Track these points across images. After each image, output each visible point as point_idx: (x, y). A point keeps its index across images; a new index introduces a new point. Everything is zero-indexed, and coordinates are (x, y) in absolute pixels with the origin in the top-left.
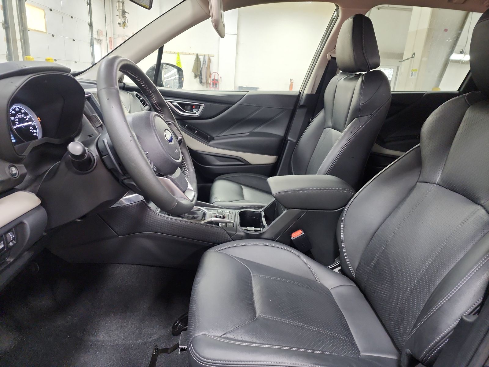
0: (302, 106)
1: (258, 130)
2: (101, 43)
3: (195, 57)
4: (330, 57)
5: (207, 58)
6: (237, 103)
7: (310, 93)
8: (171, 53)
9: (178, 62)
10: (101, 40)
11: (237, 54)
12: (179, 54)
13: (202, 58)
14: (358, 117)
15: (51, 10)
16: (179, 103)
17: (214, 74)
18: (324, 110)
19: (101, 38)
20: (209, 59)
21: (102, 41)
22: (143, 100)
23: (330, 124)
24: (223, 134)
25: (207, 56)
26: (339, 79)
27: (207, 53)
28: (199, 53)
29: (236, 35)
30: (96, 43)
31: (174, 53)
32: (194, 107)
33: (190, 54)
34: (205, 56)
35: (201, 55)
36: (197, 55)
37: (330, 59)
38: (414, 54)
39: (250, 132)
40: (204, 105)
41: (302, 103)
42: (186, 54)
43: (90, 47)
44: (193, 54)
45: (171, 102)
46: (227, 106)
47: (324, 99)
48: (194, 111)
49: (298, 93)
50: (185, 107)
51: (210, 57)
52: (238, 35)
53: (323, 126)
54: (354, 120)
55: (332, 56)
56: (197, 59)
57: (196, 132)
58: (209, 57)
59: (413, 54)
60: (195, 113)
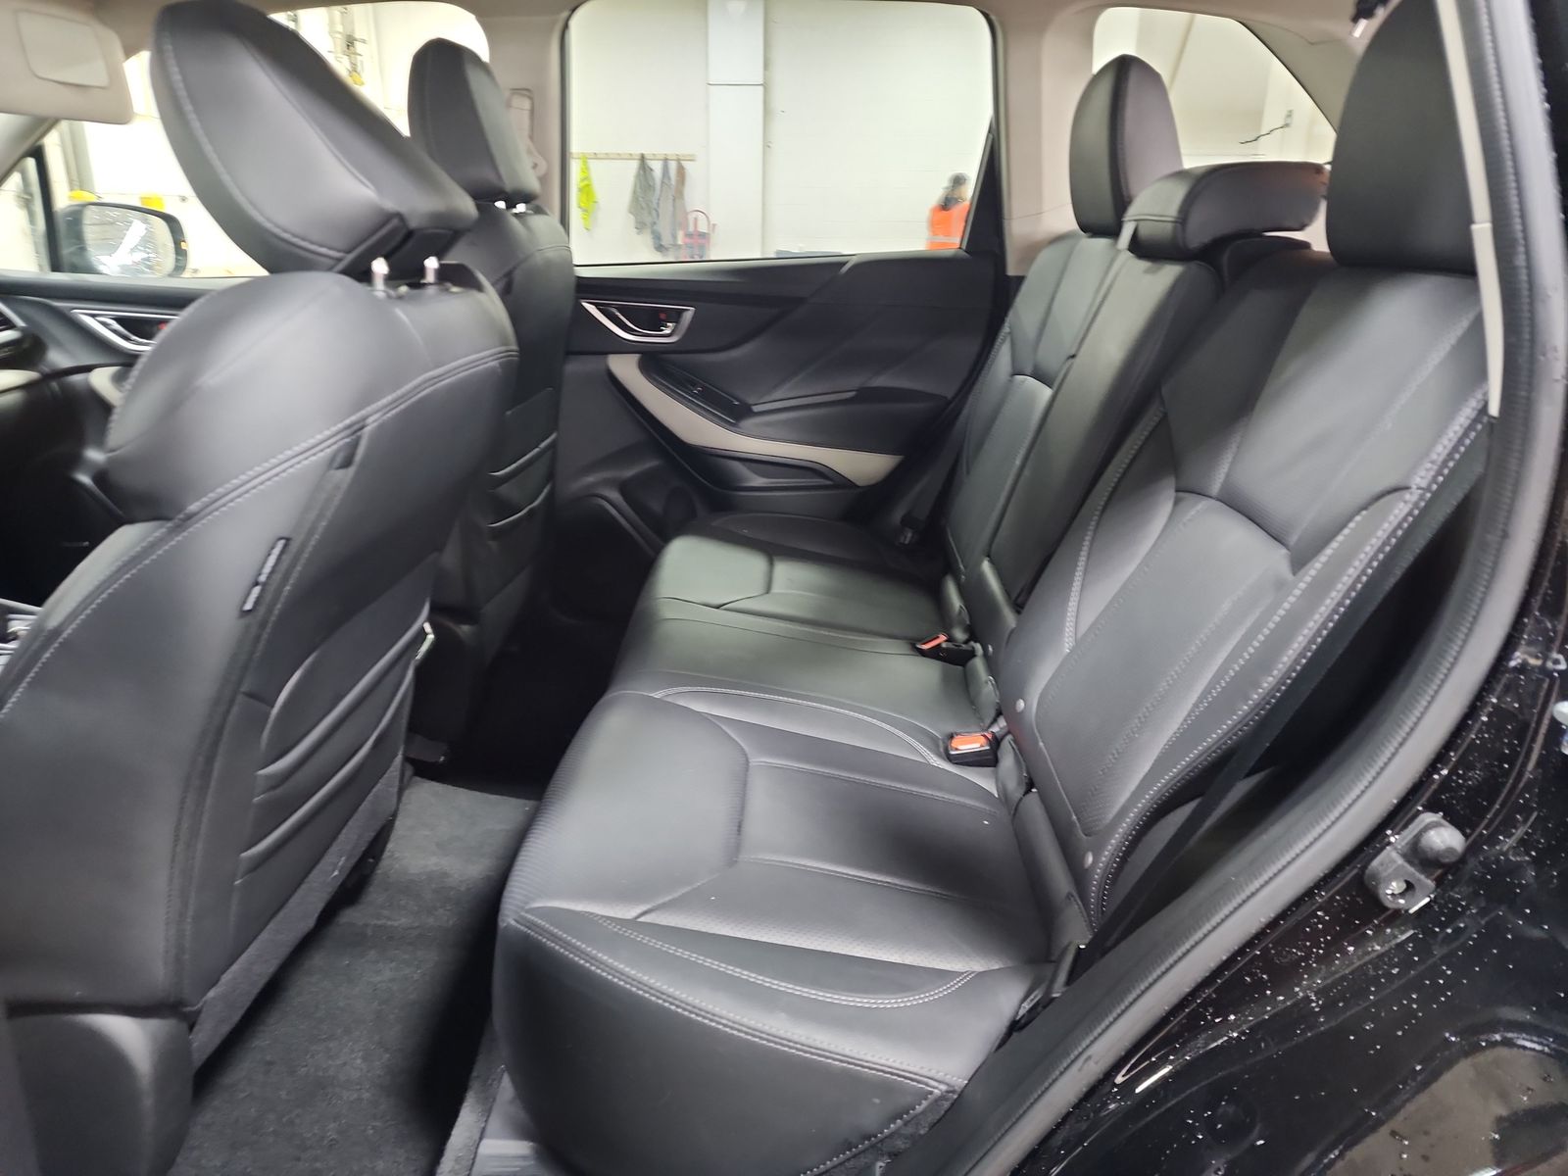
3: (634, 165)
5: (673, 166)
9: (586, 182)
11: (766, 146)
12: (587, 159)
13: (657, 167)
17: (695, 214)
20: (681, 171)
25: (673, 160)
27: (682, 151)
28: (648, 153)
29: (761, 88)
33: (619, 157)
34: (666, 160)
35: (655, 158)
36: (643, 158)
38: (1290, 115)
42: (608, 157)
44: (629, 157)
51: (682, 162)
52: (766, 86)
56: (643, 171)
58: (678, 160)
59: (1286, 117)
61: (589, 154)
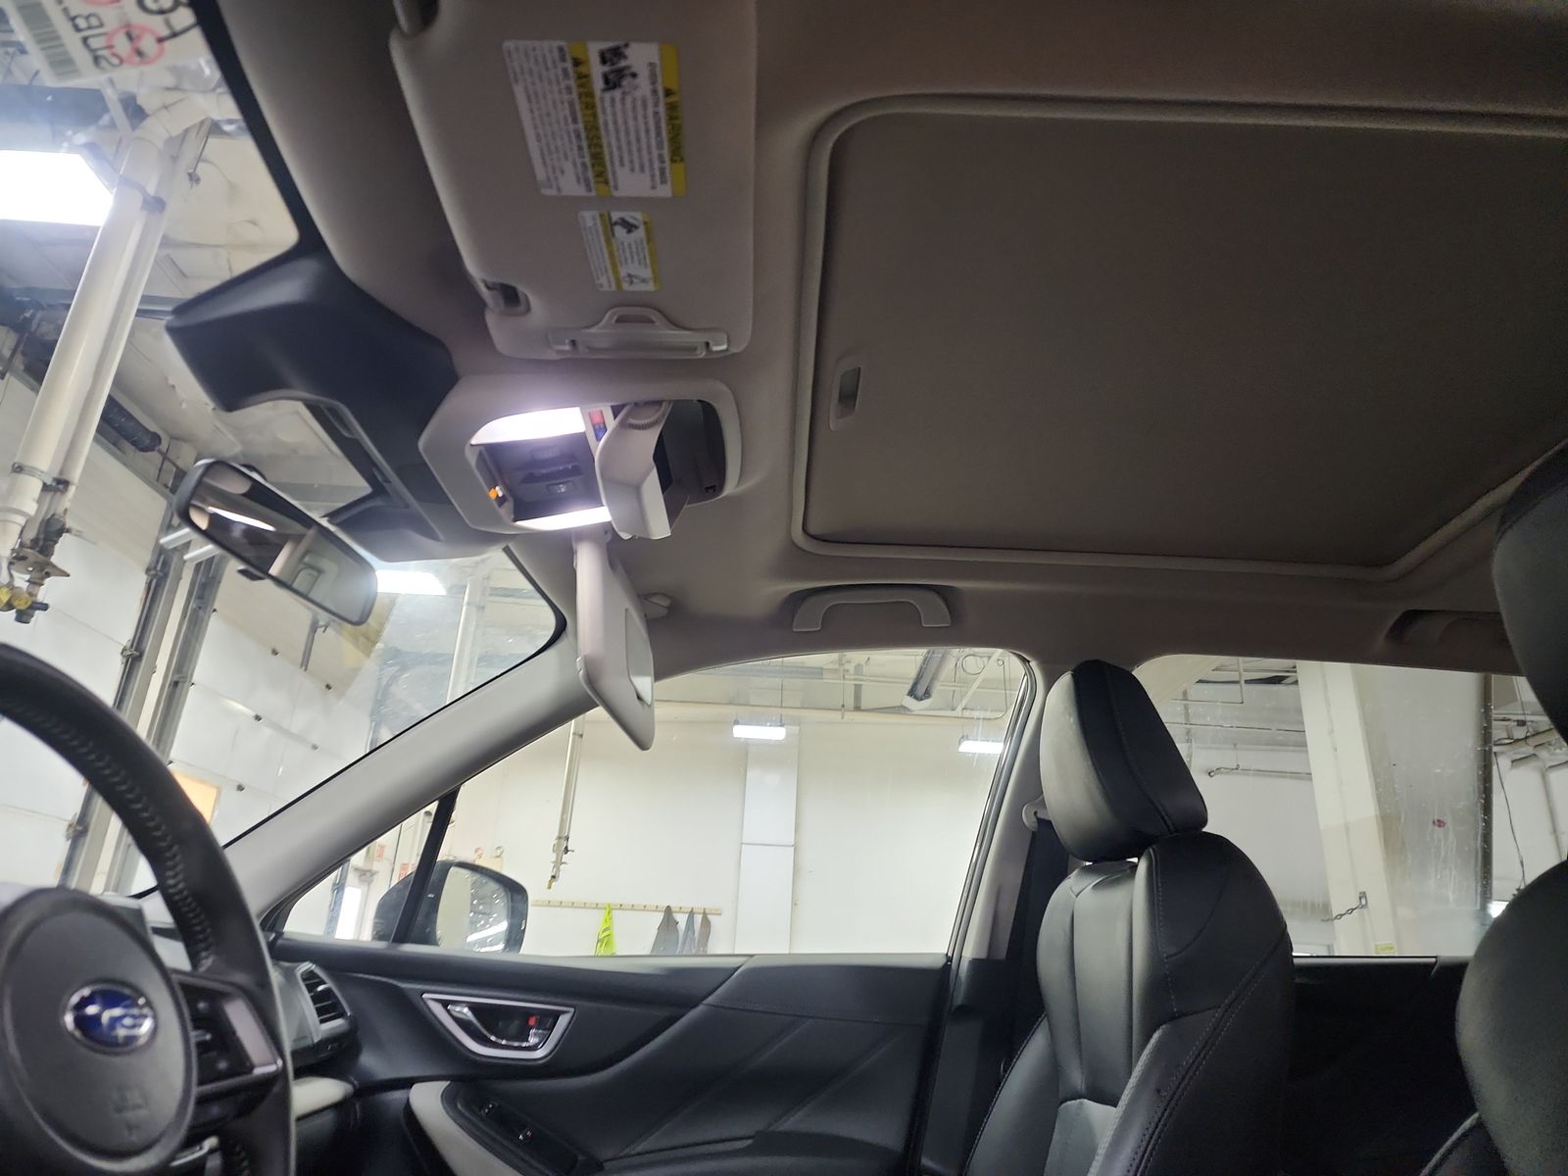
0: (964, 1012)
1: (797, 1121)
2: (372, 881)
3: (660, 917)
4: (1035, 820)
5: (698, 919)
6: (706, 1001)
7: (983, 955)
8: (585, 906)
9: (608, 935)
10: (373, 874)
11: (794, 904)
12: (610, 909)
13: (682, 920)
14: (1172, 1018)
15: (240, 788)
16: (473, 1007)
18: (1045, 1022)
19: (376, 866)
20: (706, 923)
21: (376, 876)
22: (328, 991)
23: (1077, 1078)
24: (640, 1148)
25: (699, 914)
26: (1077, 890)
27: (699, 905)
28: (674, 906)
29: (792, 848)
30: (356, 881)
31: (597, 907)
32: (532, 1021)
33: (644, 909)
34: (692, 914)
35: (681, 911)
36: (668, 911)
37: (1036, 825)
38: (1363, 895)
39: (758, 1132)
40: (572, 1010)
41: (959, 997)
42: (633, 908)
43: (330, 893)
44: (656, 909)
45: (445, 1004)
46: (661, 1013)
47: (1039, 976)
48: (533, 1040)
49: (941, 962)
50: (500, 1024)
51: (709, 916)
52: (796, 847)
53: (1050, 1094)
54: (1156, 1036)
55: (1039, 815)
56: (668, 922)
57: (525, 1136)
58: (705, 915)
59: (1360, 898)
60: (534, 1048)
61: (616, 905)
